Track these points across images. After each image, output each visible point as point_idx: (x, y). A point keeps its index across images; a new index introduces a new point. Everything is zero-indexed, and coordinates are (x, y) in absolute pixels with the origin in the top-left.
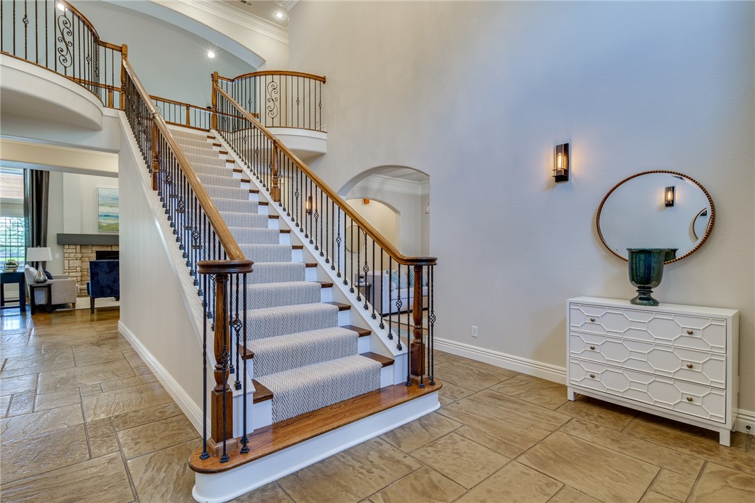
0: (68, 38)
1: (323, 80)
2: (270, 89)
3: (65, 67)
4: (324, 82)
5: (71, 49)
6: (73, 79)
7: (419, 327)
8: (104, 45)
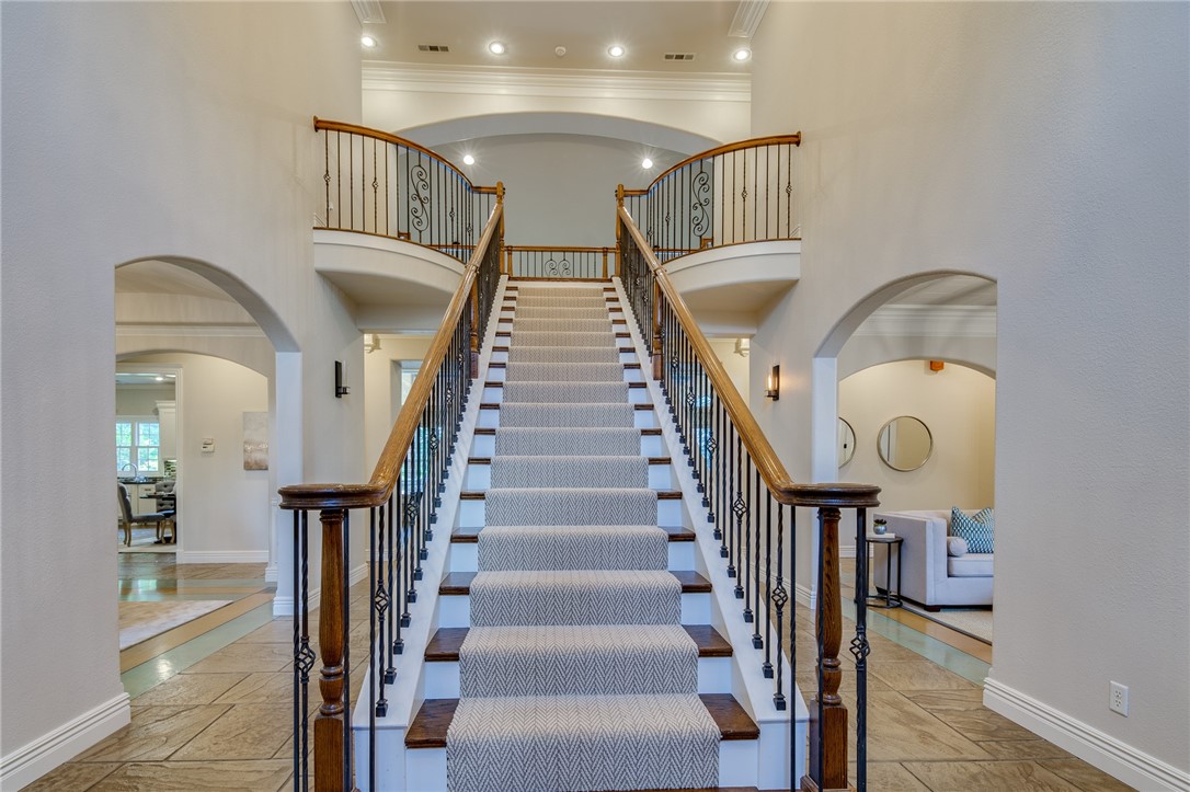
0: (424, 194)
1: (795, 140)
2: (697, 185)
3: (420, 232)
4: (798, 143)
5: (427, 206)
6: (431, 247)
7: (829, 662)
8: (478, 190)
